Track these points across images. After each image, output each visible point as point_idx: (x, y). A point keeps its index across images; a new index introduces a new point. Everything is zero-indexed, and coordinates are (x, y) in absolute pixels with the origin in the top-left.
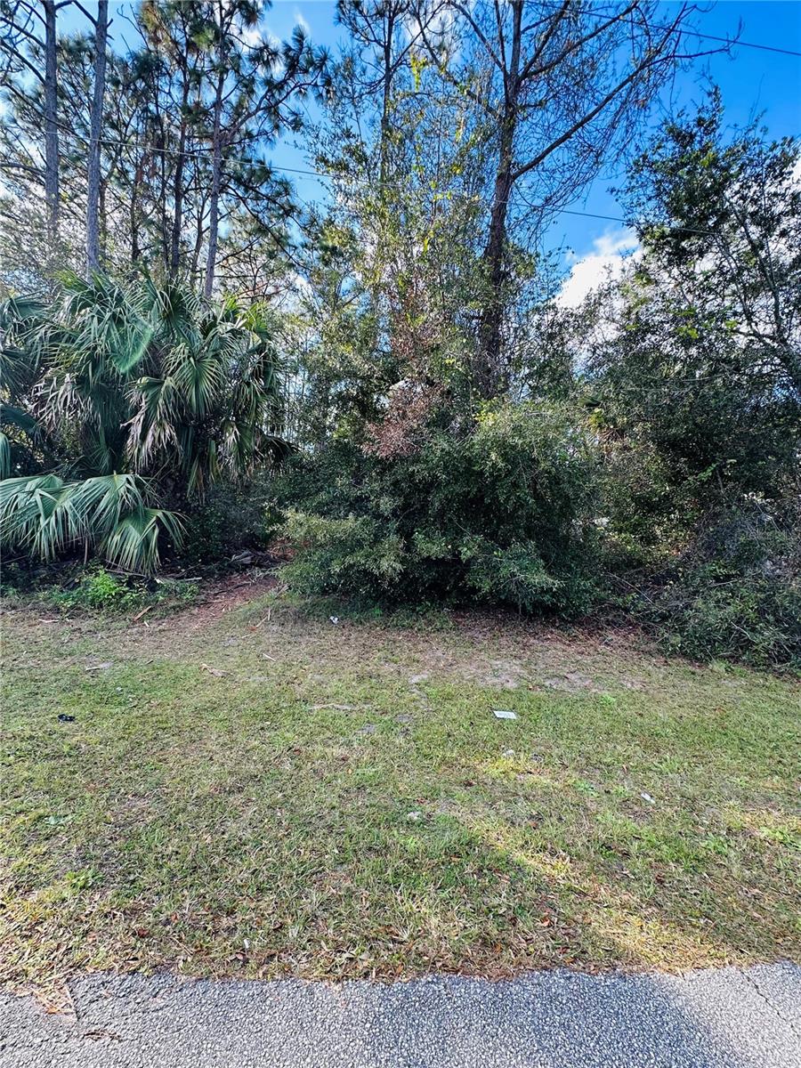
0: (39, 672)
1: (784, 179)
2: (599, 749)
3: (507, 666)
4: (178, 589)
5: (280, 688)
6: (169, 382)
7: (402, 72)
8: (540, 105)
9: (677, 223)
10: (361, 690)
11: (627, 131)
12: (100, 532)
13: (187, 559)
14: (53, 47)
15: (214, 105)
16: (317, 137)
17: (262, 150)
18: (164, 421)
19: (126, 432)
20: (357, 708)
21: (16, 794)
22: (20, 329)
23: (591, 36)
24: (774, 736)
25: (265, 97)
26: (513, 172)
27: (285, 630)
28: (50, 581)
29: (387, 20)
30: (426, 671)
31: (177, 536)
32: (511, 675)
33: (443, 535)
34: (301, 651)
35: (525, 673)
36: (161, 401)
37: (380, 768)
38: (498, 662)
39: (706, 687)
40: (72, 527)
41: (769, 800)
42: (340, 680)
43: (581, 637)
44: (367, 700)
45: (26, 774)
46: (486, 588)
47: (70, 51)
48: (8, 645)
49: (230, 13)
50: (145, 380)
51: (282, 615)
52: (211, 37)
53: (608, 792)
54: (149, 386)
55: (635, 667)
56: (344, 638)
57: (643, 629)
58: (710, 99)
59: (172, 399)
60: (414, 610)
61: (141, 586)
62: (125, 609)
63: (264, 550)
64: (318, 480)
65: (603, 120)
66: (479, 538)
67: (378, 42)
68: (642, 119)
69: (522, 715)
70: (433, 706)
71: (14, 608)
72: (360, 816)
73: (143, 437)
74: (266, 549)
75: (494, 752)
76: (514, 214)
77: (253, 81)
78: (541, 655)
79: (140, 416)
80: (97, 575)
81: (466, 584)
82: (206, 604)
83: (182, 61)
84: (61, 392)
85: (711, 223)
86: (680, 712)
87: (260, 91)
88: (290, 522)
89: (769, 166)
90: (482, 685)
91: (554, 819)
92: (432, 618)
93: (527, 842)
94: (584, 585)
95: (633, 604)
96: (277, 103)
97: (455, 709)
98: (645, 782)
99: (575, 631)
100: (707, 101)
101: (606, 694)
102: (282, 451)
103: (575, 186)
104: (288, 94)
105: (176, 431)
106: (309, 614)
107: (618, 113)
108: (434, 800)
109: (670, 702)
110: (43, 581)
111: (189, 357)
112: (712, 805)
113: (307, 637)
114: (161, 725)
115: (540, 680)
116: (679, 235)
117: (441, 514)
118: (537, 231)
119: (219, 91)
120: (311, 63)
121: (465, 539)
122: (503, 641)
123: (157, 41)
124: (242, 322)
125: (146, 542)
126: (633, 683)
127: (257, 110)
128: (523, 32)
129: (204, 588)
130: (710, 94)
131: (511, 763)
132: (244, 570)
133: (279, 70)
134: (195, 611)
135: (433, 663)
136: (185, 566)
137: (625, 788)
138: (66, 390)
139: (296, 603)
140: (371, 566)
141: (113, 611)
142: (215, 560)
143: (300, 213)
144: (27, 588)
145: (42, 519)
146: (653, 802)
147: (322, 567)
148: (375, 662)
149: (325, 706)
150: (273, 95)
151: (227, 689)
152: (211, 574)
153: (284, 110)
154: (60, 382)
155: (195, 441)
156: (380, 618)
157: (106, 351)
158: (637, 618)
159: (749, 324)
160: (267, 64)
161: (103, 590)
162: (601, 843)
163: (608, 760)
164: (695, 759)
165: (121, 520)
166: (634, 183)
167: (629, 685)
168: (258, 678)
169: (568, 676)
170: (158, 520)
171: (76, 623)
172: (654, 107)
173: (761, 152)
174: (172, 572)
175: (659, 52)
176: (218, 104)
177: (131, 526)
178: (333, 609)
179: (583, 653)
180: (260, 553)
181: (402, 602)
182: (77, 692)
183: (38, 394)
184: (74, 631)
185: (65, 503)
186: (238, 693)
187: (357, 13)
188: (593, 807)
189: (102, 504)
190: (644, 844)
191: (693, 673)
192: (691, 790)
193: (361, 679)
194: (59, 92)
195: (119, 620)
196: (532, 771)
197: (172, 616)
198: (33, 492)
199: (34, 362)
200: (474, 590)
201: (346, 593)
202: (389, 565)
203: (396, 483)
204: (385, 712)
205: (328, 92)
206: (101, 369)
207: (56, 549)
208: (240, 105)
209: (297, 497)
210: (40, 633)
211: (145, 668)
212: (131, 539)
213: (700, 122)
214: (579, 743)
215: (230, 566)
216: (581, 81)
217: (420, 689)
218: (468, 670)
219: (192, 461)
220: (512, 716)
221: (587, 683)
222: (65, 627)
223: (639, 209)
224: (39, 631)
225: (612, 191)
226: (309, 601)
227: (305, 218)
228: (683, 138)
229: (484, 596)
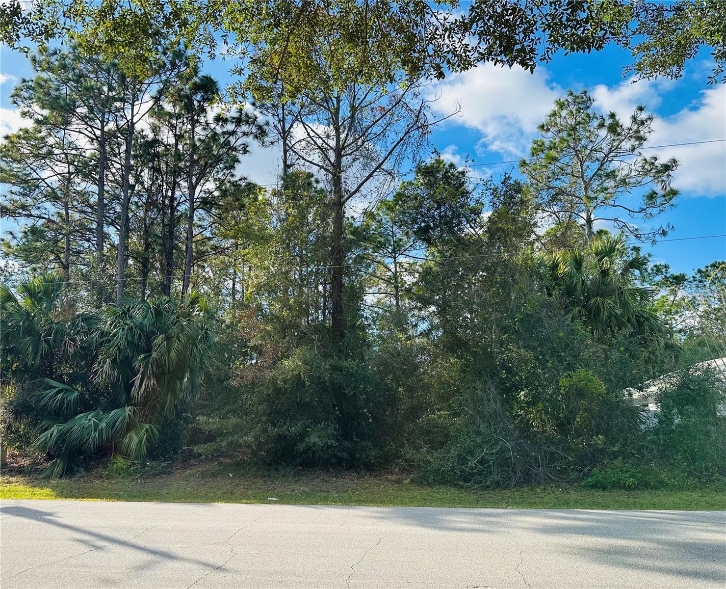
6: (154, 355)
18: (151, 377)
19: (133, 384)
26: (343, 199)
27: (203, 480)
31: (155, 439)
36: (150, 366)
40: (105, 436)
50: (142, 356)
51: (205, 475)
54: (145, 358)
56: (231, 482)
59: (155, 364)
61: (138, 464)
62: (130, 475)
71: (83, 477)
73: (141, 385)
79: (139, 376)
80: (118, 458)
82: (170, 473)
84: (104, 368)
105: (157, 381)
106: (219, 473)
110: (94, 467)
113: (212, 482)
125: (140, 442)
129: (171, 467)
134: (163, 476)
136: (164, 457)
138: (106, 367)
141: (125, 475)
144: (88, 469)
145: (93, 433)
152: (177, 459)
154: (105, 362)
155: (168, 382)
161: (121, 466)
165: (129, 430)
170: (147, 430)
174: (156, 459)
177: (134, 434)
178: (234, 471)
183: (94, 370)
184: (109, 483)
185: (103, 424)
195: (127, 479)
197: (151, 477)
198: (90, 420)
206: (122, 354)
207: (97, 447)
210: (95, 484)
212: (134, 440)
219: (167, 394)
222: (105, 482)
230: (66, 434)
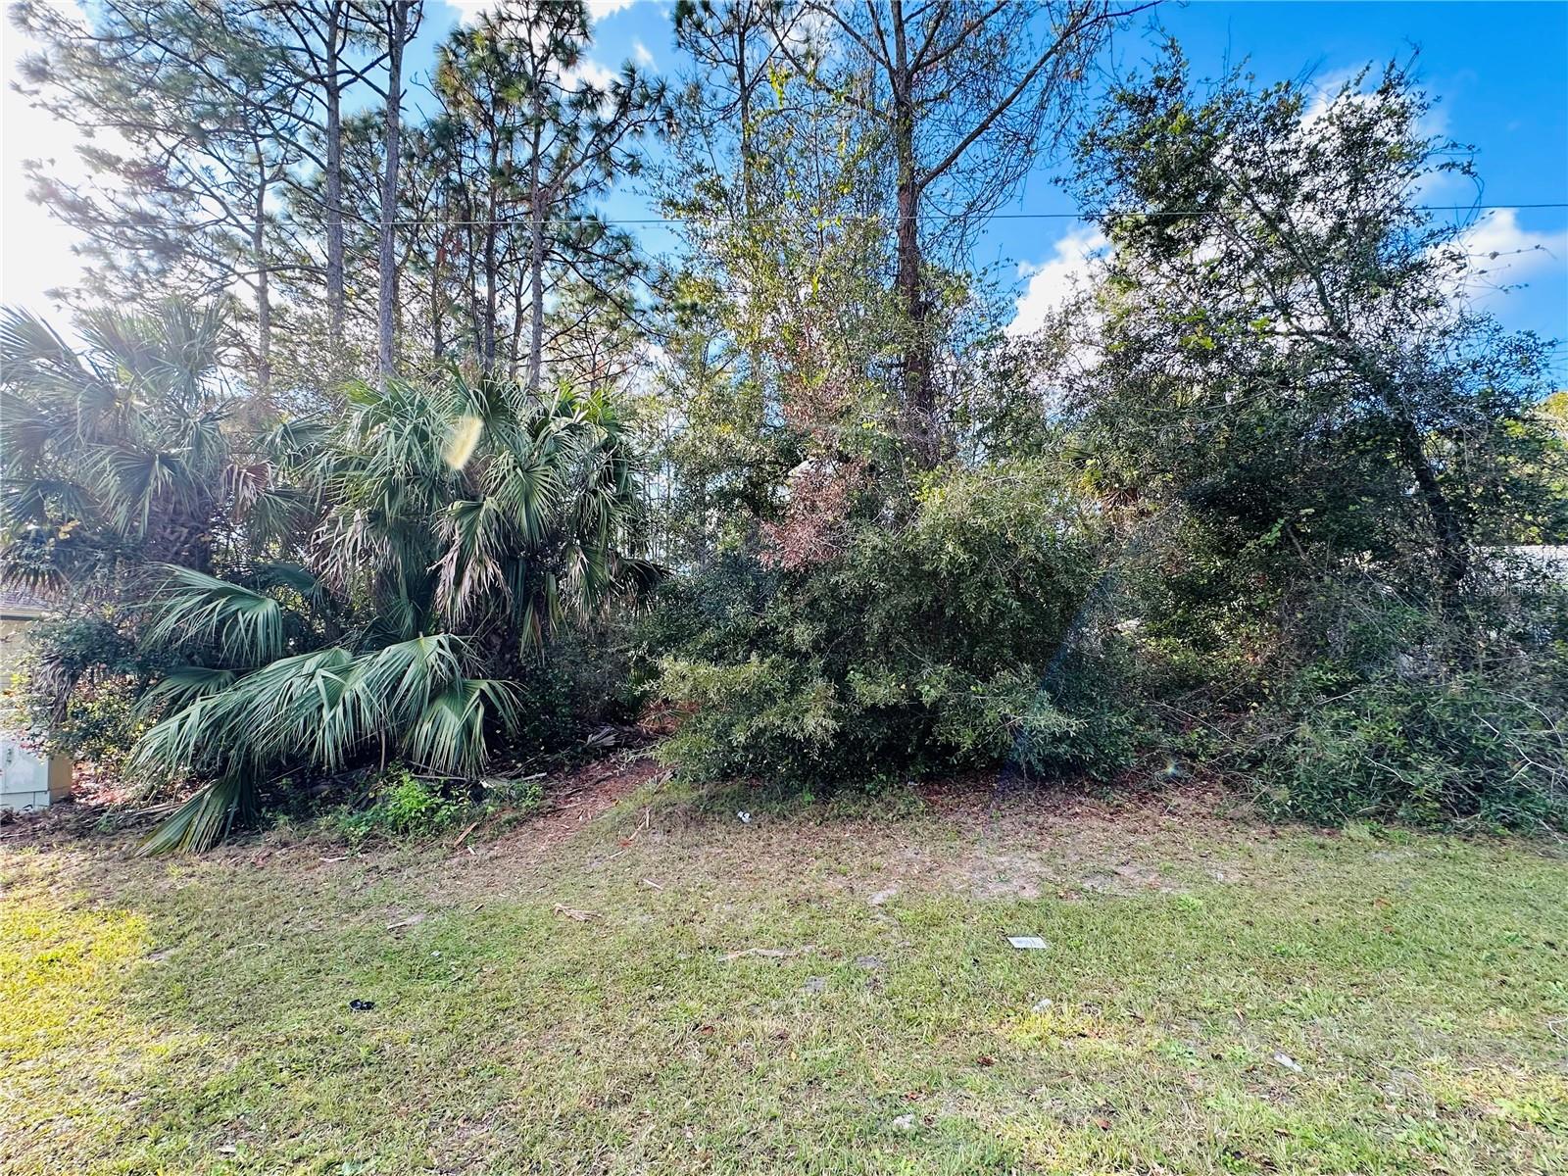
0: (321, 937)
1: (1290, 132)
2: (1191, 986)
3: (1019, 863)
4: (513, 794)
5: (671, 931)
6: (490, 503)
7: (761, 89)
8: (941, 97)
9: (1153, 207)
10: (797, 923)
11: (1062, 110)
12: (406, 720)
13: (524, 747)
14: (337, 129)
15: (530, 162)
16: (661, 177)
17: (592, 204)
18: (485, 557)
19: (435, 577)
20: (793, 953)
21: (293, 1131)
22: (297, 460)
23: (995, 11)
24: (1482, 939)
25: (592, 143)
26: (919, 180)
27: (673, 840)
28: (337, 798)
29: (736, 36)
30: (892, 884)
31: (509, 716)
32: (1028, 876)
33: (892, 670)
34: (698, 872)
35: (1048, 872)
36: (480, 530)
37: (840, 1046)
38: (1002, 859)
39: (1348, 867)
40: (367, 718)
41: (1500, 1050)
42: (762, 910)
43: (1128, 806)
44: (808, 937)
45: (307, 1098)
46: (967, 744)
47: (355, 131)
48: (277, 901)
49: (544, 60)
50: (458, 505)
51: (667, 818)
52: (522, 88)
53: (1218, 1057)
54: (464, 512)
55: (1225, 846)
56: (761, 843)
57: (1226, 782)
58: (1167, 54)
59: (495, 525)
60: (862, 790)
61: (461, 794)
62: (440, 831)
63: (631, 724)
64: (702, 613)
65: (1027, 102)
66: (946, 669)
67: (728, 61)
68: (1079, 92)
69: (1055, 940)
70: (911, 939)
71: (285, 845)
72: (817, 1129)
73: (458, 582)
74: (635, 721)
75: (1019, 1006)
76: (928, 229)
77: (576, 127)
78: (1069, 840)
79: (453, 554)
80: (400, 783)
81: (935, 741)
82: (555, 811)
83: (488, 121)
84: (349, 535)
85: (1200, 200)
86: (1313, 913)
87: (586, 137)
88: (668, 677)
89: (1265, 120)
90: (983, 897)
91: (1135, 1111)
92: (893, 799)
93: (1095, 1155)
94: (1118, 723)
95: (1201, 745)
96: (607, 148)
97: (946, 941)
98: (1277, 1035)
99: (1117, 797)
100: (1164, 57)
101: (1186, 894)
102: (647, 577)
103: (1003, 183)
104: (620, 135)
105: (502, 568)
106: (706, 811)
107: (1045, 90)
108: (933, 1093)
109: (1293, 897)
110: (325, 801)
111: (515, 468)
112: (1402, 1066)
113: (707, 847)
114: (501, 1005)
115: (1074, 880)
116: (1160, 221)
117: (885, 638)
118: (961, 248)
119: (536, 145)
120: (646, 97)
121: (925, 673)
122: (1006, 824)
123: (457, 104)
124: (582, 415)
125: (468, 728)
126: (1227, 871)
127: (583, 160)
128: (907, 21)
129: (551, 788)
130: (1165, 49)
131: (1049, 1021)
132: (606, 756)
133: (607, 112)
134: (540, 824)
135: (902, 870)
136: (523, 759)
137: (1246, 1049)
138: (356, 530)
139: (685, 796)
140: (791, 726)
141: (424, 835)
142: (563, 745)
143: (647, 269)
144: (303, 815)
145: (325, 711)
146: (1297, 1068)
147: (719, 737)
148: (813, 877)
149: (744, 953)
150: (602, 140)
151: (594, 940)
152: (558, 766)
153: (617, 154)
154: (348, 522)
155: (526, 578)
156: (812, 806)
157: (407, 475)
158: (1212, 767)
159: (1287, 320)
160: (592, 107)
161: (408, 806)
162: (1221, 1146)
163: (1209, 1003)
164: (1354, 990)
165: (432, 700)
166: (1084, 168)
167: (1221, 876)
168: (639, 918)
169: (1119, 870)
170: (483, 695)
171: (371, 860)
172: (1092, 75)
173: (1249, 105)
174: (503, 769)
175: (1085, 14)
176: (535, 160)
177: (445, 708)
178: (742, 800)
179: (1136, 831)
180: (626, 729)
181: (843, 779)
182: (377, 963)
183: (320, 541)
184: (369, 871)
185: (356, 684)
186: (611, 944)
187: (699, 34)
188: (1198, 1085)
189: (406, 681)
190: (1296, 1143)
191: (1322, 847)
192: (1359, 1043)
193: (794, 905)
194: (343, 177)
195: (432, 849)
196: (1086, 1032)
197: (507, 835)
198: (312, 675)
199: (313, 501)
200: (951, 749)
201: (758, 775)
202: (816, 722)
203: (813, 603)
204: (838, 955)
205: (670, 125)
206: (400, 500)
207: (345, 751)
208: (562, 156)
209: (673, 640)
210: (322, 878)
211: (472, 918)
212: (447, 726)
213: (1159, 83)
214: (1156, 979)
215: (585, 751)
216: (991, 63)
217: (887, 913)
218: (959, 876)
219: (525, 608)
220: (1039, 943)
221: (1151, 879)
222: (357, 866)
223: (1098, 198)
224: (320, 874)
225: (1057, 181)
226: (703, 792)
227: (654, 275)
228: (1141, 104)
229: (967, 756)
230: (237, 716)
